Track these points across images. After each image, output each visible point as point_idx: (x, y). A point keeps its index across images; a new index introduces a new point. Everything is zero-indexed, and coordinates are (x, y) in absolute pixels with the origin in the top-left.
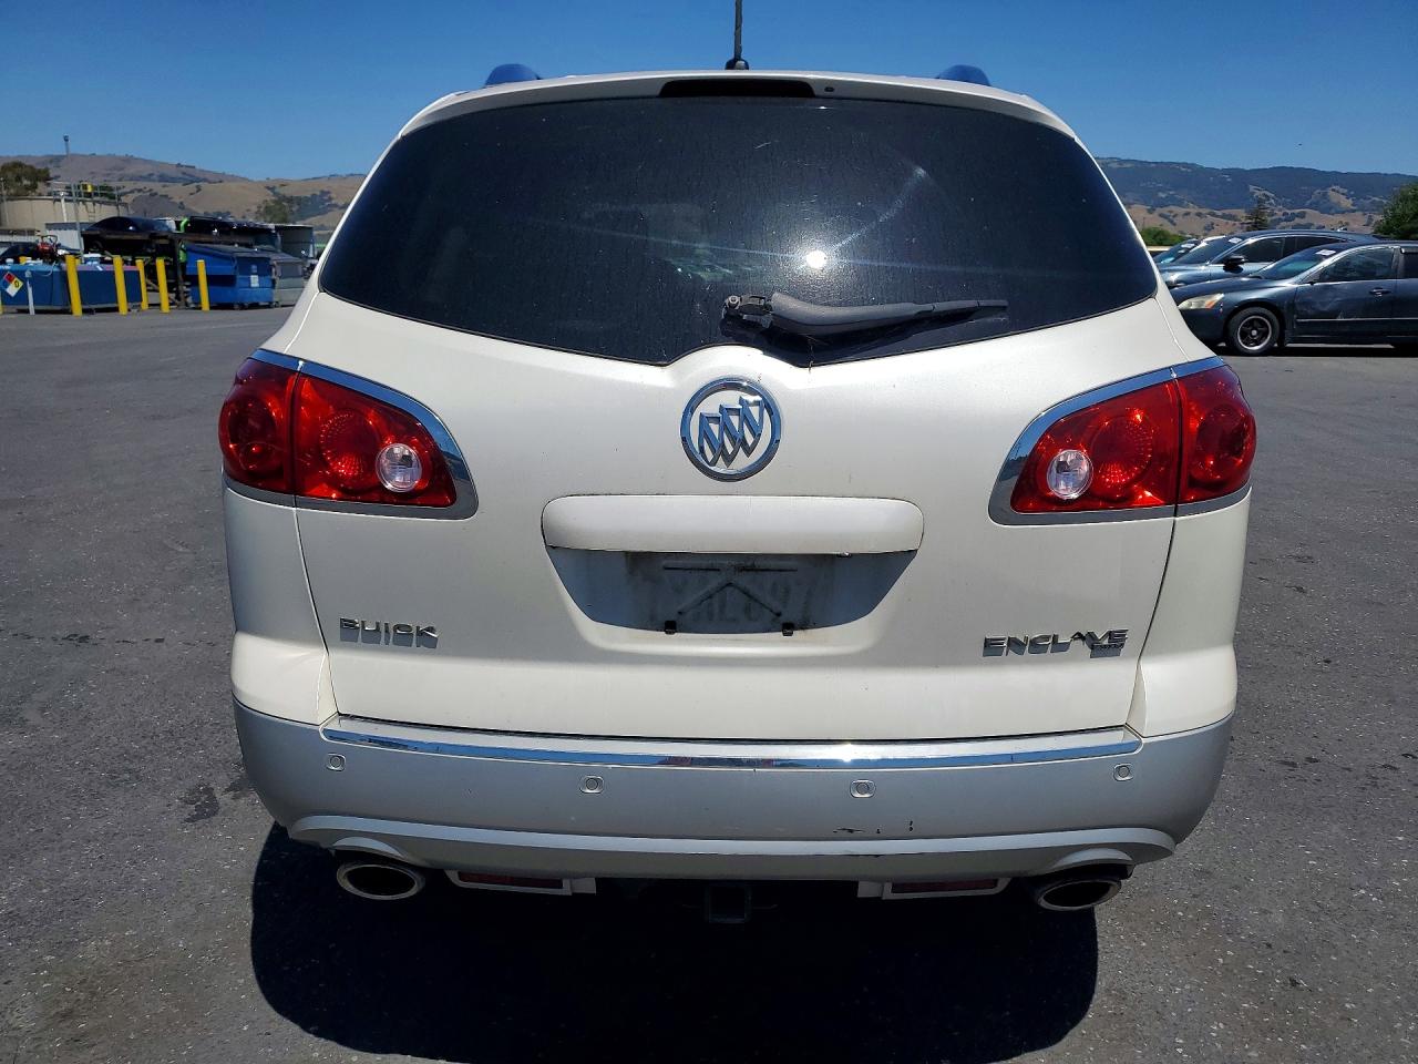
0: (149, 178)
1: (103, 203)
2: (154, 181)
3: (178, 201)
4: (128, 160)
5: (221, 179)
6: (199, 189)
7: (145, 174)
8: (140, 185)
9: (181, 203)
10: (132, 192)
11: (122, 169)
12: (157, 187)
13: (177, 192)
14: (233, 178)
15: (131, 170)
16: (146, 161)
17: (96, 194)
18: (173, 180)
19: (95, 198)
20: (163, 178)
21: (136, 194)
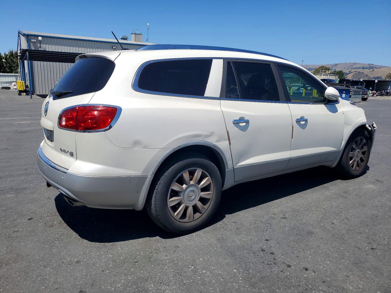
0: (359, 68)
1: (332, 75)
2: (361, 69)
3: (366, 74)
4: (355, 64)
5: (380, 67)
6: (373, 70)
7: (359, 67)
8: (356, 70)
9: (367, 74)
10: (354, 72)
11: (353, 66)
12: (361, 71)
13: (366, 72)
14: (385, 67)
15: (355, 66)
16: (359, 64)
17: (331, 73)
18: (366, 68)
19: (331, 74)
20: (363, 68)
21: (355, 73)
